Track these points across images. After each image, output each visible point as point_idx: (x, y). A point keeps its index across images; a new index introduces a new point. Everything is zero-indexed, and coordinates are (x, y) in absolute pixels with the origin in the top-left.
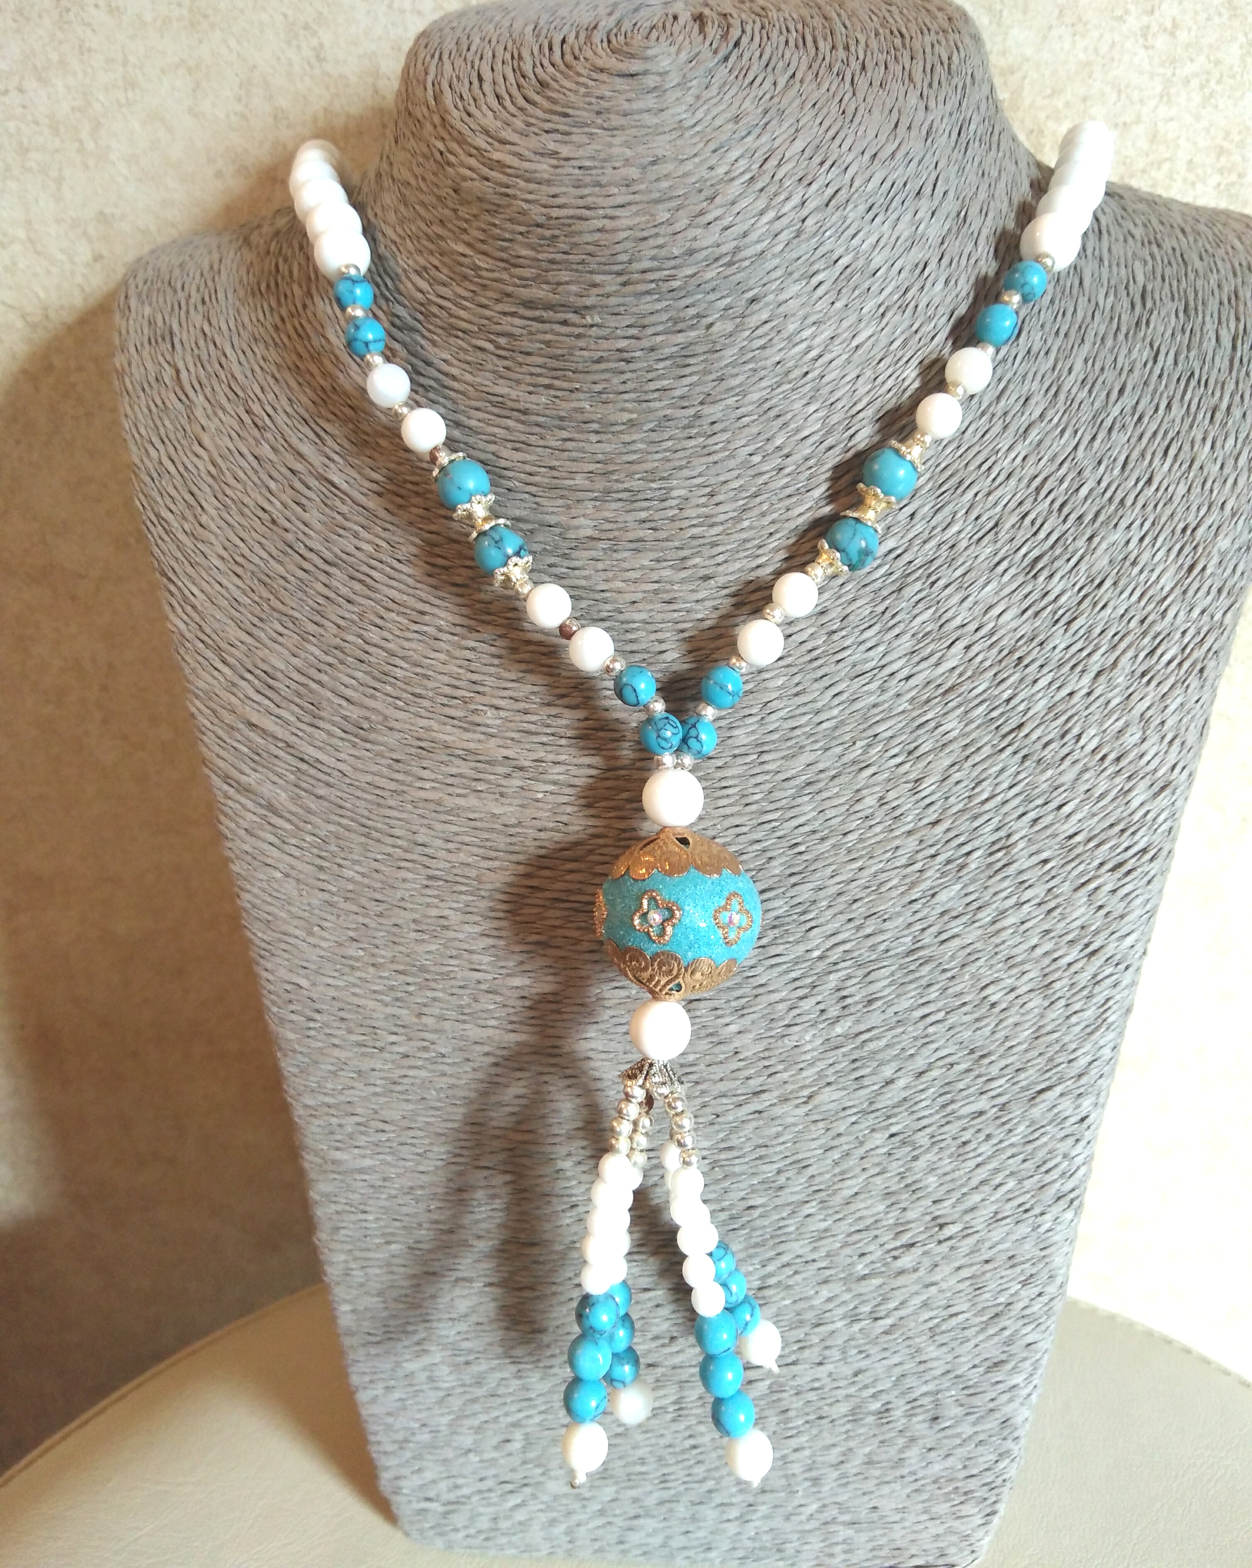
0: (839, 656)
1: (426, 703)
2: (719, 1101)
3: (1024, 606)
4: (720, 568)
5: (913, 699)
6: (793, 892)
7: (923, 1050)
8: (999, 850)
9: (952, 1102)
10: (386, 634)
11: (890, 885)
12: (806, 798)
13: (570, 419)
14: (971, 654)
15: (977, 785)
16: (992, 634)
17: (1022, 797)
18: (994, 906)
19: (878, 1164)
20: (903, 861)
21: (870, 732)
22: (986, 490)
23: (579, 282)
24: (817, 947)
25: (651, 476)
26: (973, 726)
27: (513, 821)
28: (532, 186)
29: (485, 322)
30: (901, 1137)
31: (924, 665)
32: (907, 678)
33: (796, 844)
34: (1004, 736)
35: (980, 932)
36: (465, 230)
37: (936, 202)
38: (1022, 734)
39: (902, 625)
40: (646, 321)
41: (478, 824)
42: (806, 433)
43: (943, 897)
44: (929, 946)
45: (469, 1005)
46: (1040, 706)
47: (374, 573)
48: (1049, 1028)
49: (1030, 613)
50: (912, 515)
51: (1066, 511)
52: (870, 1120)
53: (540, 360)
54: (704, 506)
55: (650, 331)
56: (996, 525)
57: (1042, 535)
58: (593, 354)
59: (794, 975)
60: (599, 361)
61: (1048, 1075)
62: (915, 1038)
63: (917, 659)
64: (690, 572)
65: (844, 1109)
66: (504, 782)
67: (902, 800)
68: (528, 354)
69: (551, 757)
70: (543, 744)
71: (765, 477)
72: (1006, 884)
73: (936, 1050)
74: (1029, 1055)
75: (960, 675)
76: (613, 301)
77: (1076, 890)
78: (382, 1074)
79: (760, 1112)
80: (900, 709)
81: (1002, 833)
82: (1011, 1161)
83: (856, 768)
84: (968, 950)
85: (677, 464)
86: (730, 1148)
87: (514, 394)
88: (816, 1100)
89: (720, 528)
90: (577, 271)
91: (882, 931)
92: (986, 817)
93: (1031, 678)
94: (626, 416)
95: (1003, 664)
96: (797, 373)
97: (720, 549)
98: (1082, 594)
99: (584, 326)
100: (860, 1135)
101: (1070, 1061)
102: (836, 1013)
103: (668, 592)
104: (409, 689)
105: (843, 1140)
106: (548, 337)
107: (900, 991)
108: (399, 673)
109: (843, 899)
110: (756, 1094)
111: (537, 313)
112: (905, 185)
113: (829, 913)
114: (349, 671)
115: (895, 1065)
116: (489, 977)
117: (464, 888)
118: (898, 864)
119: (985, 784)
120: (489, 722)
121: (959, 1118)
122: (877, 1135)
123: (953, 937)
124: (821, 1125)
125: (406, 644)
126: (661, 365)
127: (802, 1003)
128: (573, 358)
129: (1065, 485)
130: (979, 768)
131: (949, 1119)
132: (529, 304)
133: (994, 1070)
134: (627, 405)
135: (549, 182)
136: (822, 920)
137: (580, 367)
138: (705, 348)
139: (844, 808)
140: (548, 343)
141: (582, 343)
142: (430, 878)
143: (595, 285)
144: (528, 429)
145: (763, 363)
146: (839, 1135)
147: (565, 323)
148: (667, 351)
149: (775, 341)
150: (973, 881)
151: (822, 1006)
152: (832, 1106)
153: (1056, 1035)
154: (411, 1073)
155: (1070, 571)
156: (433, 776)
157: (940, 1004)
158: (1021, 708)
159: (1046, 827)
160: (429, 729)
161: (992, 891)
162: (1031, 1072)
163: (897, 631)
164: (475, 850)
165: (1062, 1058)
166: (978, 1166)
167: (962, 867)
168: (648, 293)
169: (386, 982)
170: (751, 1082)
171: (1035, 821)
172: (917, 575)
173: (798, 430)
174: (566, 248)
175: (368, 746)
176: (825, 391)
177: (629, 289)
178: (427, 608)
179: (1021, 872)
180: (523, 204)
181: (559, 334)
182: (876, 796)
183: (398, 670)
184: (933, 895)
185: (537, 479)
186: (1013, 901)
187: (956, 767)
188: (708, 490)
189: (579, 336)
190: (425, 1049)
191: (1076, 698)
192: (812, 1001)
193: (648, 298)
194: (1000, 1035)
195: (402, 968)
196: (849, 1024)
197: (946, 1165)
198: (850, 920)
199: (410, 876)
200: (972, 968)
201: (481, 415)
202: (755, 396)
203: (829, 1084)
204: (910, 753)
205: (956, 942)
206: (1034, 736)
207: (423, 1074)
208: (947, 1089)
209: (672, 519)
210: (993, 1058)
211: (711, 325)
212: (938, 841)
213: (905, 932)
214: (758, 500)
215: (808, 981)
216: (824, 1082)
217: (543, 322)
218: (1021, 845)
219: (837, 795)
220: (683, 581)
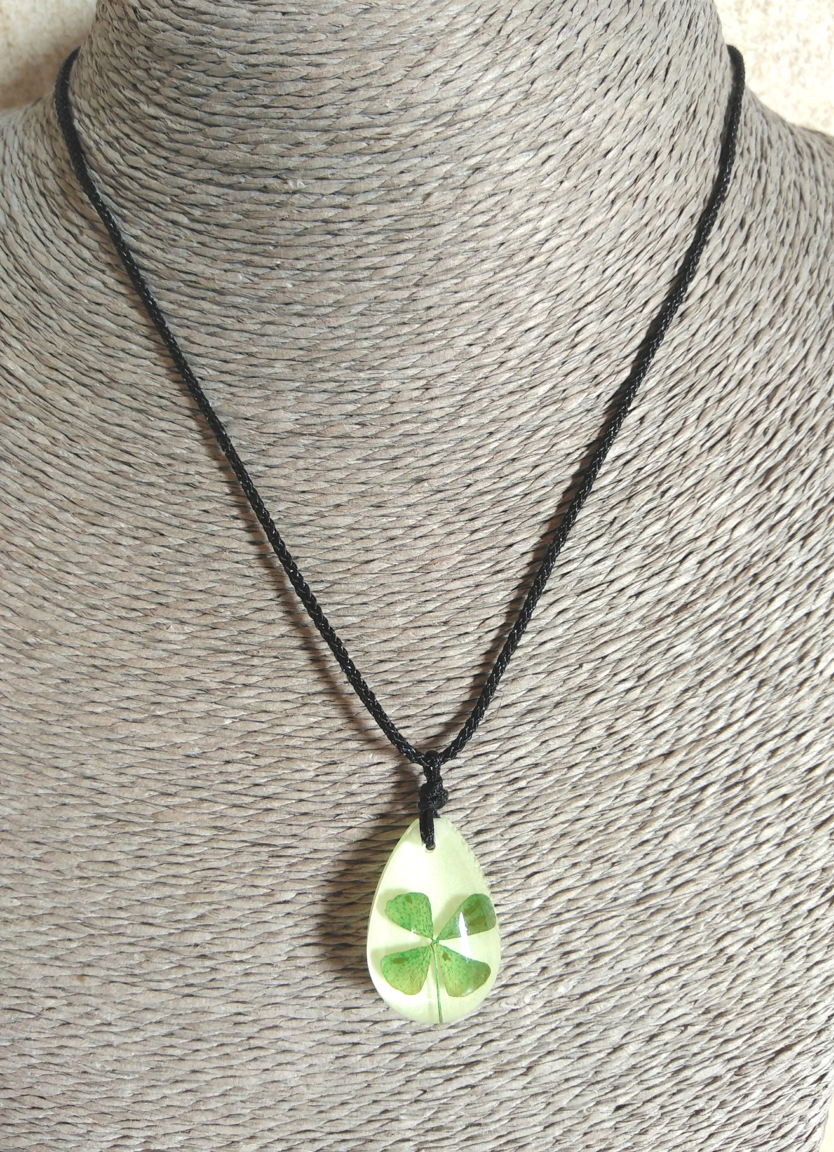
0: (565, 570)
1: (102, 615)
2: (426, 1075)
3: (759, 519)
4: (435, 470)
5: (644, 617)
6: (512, 833)
7: (655, 1011)
8: (736, 784)
9: (685, 1068)
10: (58, 537)
11: (619, 824)
12: (527, 728)
13: (269, 299)
14: (705, 569)
15: (712, 712)
16: (726, 549)
17: (759, 726)
18: (731, 847)
19: (603, 1140)
20: (633, 798)
21: (598, 654)
22: (718, 396)
23: (280, 141)
24: (539, 896)
25: (359, 364)
26: (707, 648)
27: (197, 751)
28: (229, 32)
29: (179, 192)
30: (630, 1108)
31: (656, 580)
32: (638, 595)
33: (516, 779)
34: (740, 659)
35: (716, 876)
36: (157, 91)
37: (668, 90)
38: (759, 657)
39: (632, 537)
40: (355, 188)
41: (157, 755)
42: (531, 324)
43: (676, 837)
44: (661, 892)
45: (140, 964)
46: (777, 626)
47: (48, 469)
48: (788, 982)
49: (765, 526)
50: (642, 419)
51: (798, 421)
52: (596, 1092)
53: (237, 234)
54: (418, 399)
55: (361, 199)
56: (728, 433)
57: (775, 445)
58: (296, 225)
59: (511, 928)
60: (305, 232)
61: (787, 1033)
62: (647, 998)
63: (648, 574)
64: (401, 473)
65: (567, 1080)
66: (185, 706)
67: (633, 729)
68: (224, 226)
69: (241, 679)
70: (234, 664)
71: (486, 370)
72: (744, 822)
73: (668, 1010)
74: (768, 1013)
75: (693, 592)
76: (318, 162)
77: (817, 828)
78: (38, 1045)
79: (472, 1087)
80: (630, 629)
81: (739, 766)
82: (746, 1128)
83: (582, 693)
84: (704, 897)
85: (389, 352)
86: (439, 1129)
87: (208, 272)
88: (538, 1071)
89: (436, 425)
90: (278, 127)
91: (610, 877)
92: (722, 748)
93: (768, 597)
94: (332, 298)
95: (739, 580)
96: (522, 256)
97: (435, 448)
98: (817, 508)
99: (287, 193)
100: (584, 1108)
101: (809, 1018)
102: (558, 971)
103: (377, 495)
104: (83, 599)
105: (565, 1115)
106: (247, 206)
107: (629, 944)
108: (72, 581)
109: (567, 841)
110: (469, 1065)
111: (234, 179)
112: (638, 63)
113: (552, 857)
114: (15, 577)
115: (623, 1029)
116: (164, 932)
117: (138, 829)
118: (628, 800)
119: (720, 711)
120: (172, 637)
121: (692, 1085)
122: (603, 1108)
123: (687, 882)
124: (541, 1099)
125: (81, 549)
126: (372, 239)
127: (522, 960)
128: (273, 230)
129: (796, 395)
130: (715, 695)
131: (682, 1086)
132: (225, 169)
133: (731, 1029)
134: (334, 284)
135: (248, 28)
136: (544, 865)
137: (282, 239)
138: (421, 222)
139: (569, 739)
140: (247, 214)
141: (283, 213)
142: (99, 816)
143: (299, 144)
144: (224, 312)
145: (485, 243)
146: (561, 1109)
147: (265, 190)
148: (379, 223)
149: (499, 217)
150: (708, 820)
151: (543, 963)
152: (552, 1078)
153: (796, 989)
154: (72, 1043)
155: (805, 484)
156: (106, 699)
157: (673, 959)
158: (758, 628)
159: (786, 759)
160: (103, 645)
161: (728, 830)
162: (770, 1031)
163: (626, 543)
164: (152, 784)
165: (802, 1014)
166: (711, 1136)
167: (697, 804)
168: (359, 153)
169: (44, 937)
170: (464, 1053)
171: (773, 752)
172: (647, 483)
173: (521, 322)
174: (266, 100)
175: (33, 663)
176: (550, 280)
177: (337, 148)
178: (106, 508)
179: (758, 809)
180: (218, 52)
181: (259, 203)
182: (604, 725)
183: (71, 578)
184: (666, 836)
185: (231, 367)
186: (750, 841)
187: (690, 693)
188: (423, 382)
189: (280, 205)
190: (88, 1015)
191: (814, 619)
192: (534, 957)
193: (359, 160)
194: (737, 991)
195: (62, 922)
196: (572, 983)
197: (677, 1137)
198: (574, 865)
199: (76, 813)
200: (708, 917)
201: (173, 296)
202: (476, 280)
203: (549, 1053)
204: (640, 677)
205: (691, 889)
206: (771, 660)
207: (86, 1044)
208: (680, 1054)
209: (383, 414)
210: (730, 1017)
211: (429, 195)
212: (670, 775)
213: (636, 878)
214: (477, 395)
215: (528, 934)
216: (545, 1051)
217: (242, 189)
218: (759, 779)
219: (562, 724)
220: (393, 484)
